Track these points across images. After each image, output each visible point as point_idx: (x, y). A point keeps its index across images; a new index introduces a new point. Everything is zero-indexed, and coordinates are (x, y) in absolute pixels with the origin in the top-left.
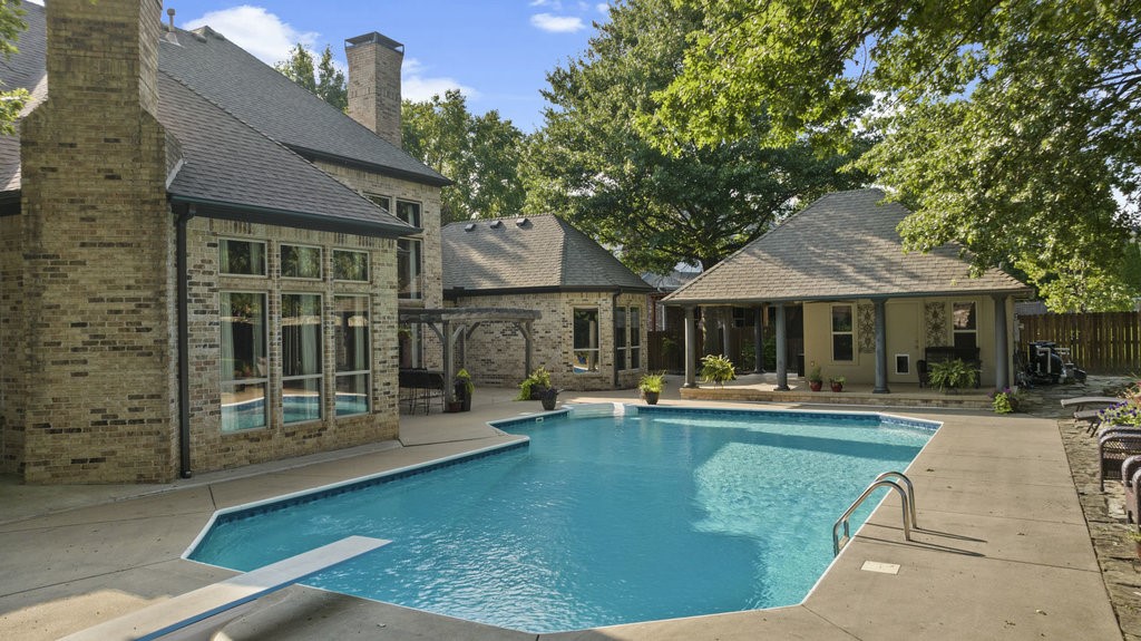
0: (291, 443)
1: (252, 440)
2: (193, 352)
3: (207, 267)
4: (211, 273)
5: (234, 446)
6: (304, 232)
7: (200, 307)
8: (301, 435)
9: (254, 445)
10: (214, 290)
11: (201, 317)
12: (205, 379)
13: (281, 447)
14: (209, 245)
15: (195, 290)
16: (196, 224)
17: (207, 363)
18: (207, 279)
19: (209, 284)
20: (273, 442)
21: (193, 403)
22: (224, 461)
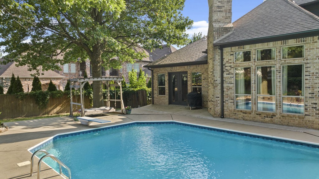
0: (258, 118)
1: (244, 113)
2: (225, 85)
3: (230, 61)
4: (231, 63)
5: (237, 113)
6: (266, 44)
7: (228, 73)
8: (263, 115)
9: (244, 115)
10: (232, 68)
11: (228, 76)
12: (229, 92)
13: (255, 118)
14: (230, 55)
15: (226, 68)
16: (226, 50)
17: (230, 88)
18: (230, 65)
19: (230, 66)
20: (251, 115)
21: (225, 99)
22: (235, 117)
